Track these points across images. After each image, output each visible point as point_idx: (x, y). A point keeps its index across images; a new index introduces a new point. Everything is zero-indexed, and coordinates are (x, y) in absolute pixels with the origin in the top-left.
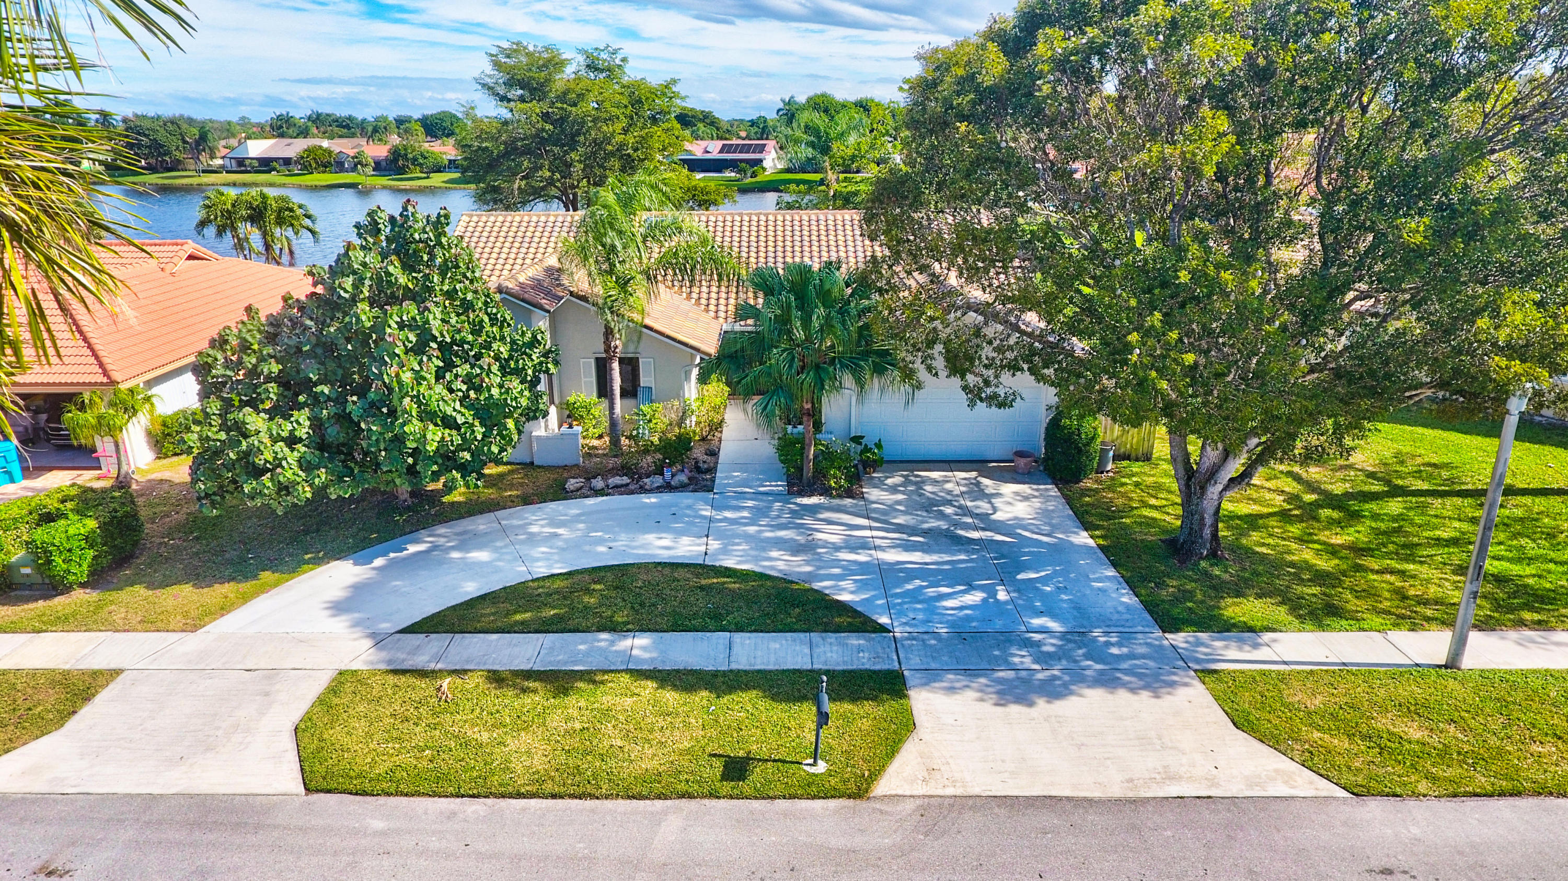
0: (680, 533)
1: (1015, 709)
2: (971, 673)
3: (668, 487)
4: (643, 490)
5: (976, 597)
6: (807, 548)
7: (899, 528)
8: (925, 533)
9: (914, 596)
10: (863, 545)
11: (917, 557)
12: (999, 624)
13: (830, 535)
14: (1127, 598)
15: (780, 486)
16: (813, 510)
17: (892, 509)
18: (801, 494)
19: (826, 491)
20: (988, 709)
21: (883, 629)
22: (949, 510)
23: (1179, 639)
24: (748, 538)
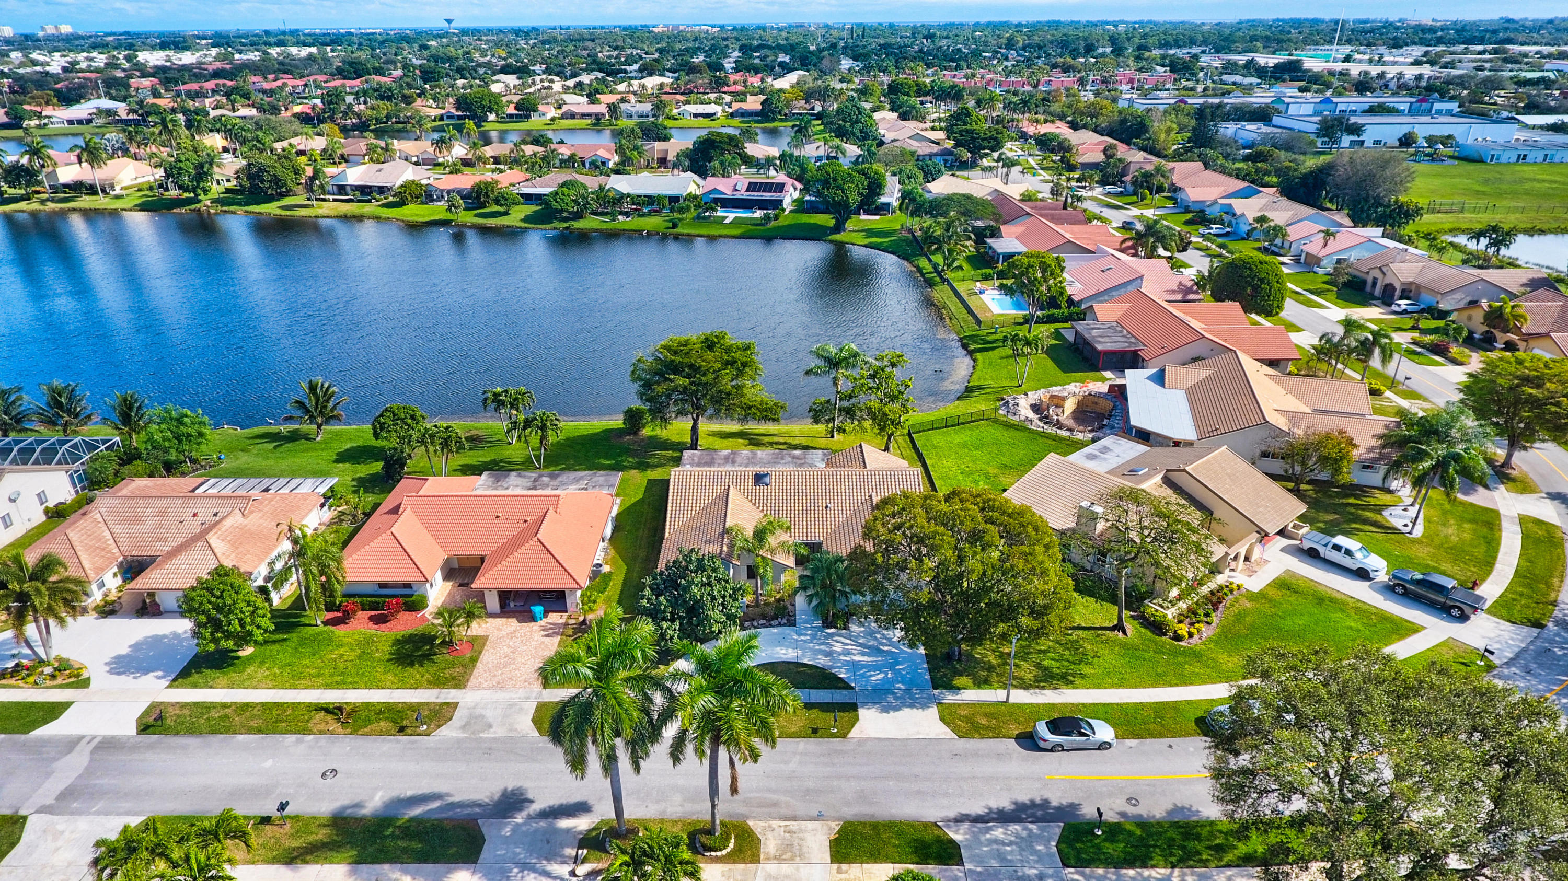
0: (788, 647)
1: (885, 714)
2: (875, 703)
3: (780, 625)
4: (771, 626)
5: (881, 676)
6: (829, 654)
7: (861, 645)
8: (869, 647)
9: (863, 676)
10: (849, 653)
11: (865, 659)
12: (887, 686)
13: (838, 648)
14: (927, 677)
15: (819, 623)
16: (831, 636)
17: (858, 636)
18: (828, 627)
19: (836, 627)
20: (877, 714)
21: (852, 688)
22: (878, 636)
23: (936, 692)
24: (811, 649)
